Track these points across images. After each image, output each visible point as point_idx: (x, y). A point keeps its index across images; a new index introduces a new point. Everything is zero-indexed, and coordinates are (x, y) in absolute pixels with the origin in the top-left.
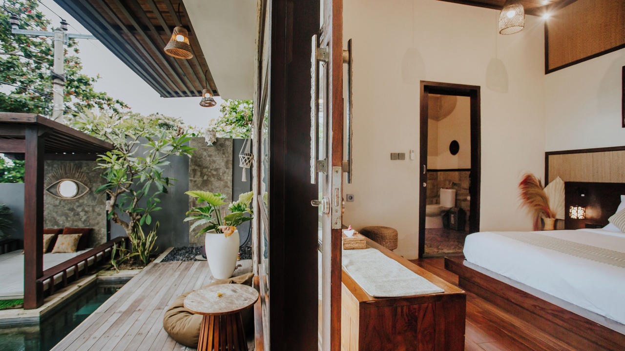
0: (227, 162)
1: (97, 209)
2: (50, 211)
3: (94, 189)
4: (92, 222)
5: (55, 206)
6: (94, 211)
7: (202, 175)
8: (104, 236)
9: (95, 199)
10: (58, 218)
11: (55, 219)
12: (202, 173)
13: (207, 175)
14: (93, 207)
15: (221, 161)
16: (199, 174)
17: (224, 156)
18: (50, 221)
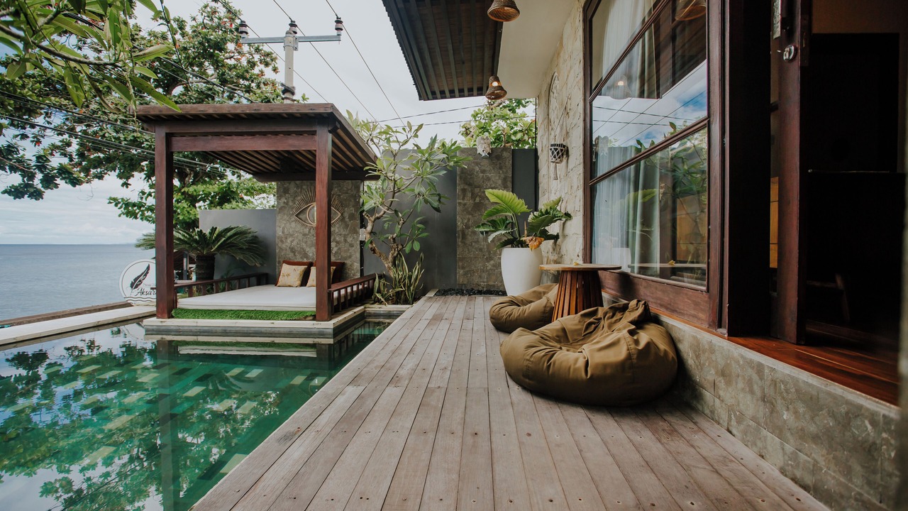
0: (505, 179)
1: (349, 239)
2: (300, 240)
3: (346, 215)
4: (344, 255)
5: (305, 235)
6: (345, 241)
7: (474, 196)
8: (358, 271)
9: (347, 226)
10: (308, 249)
11: (304, 251)
12: (473, 194)
13: (480, 196)
14: (345, 236)
15: (497, 178)
16: (469, 195)
17: (501, 172)
18: (299, 253)
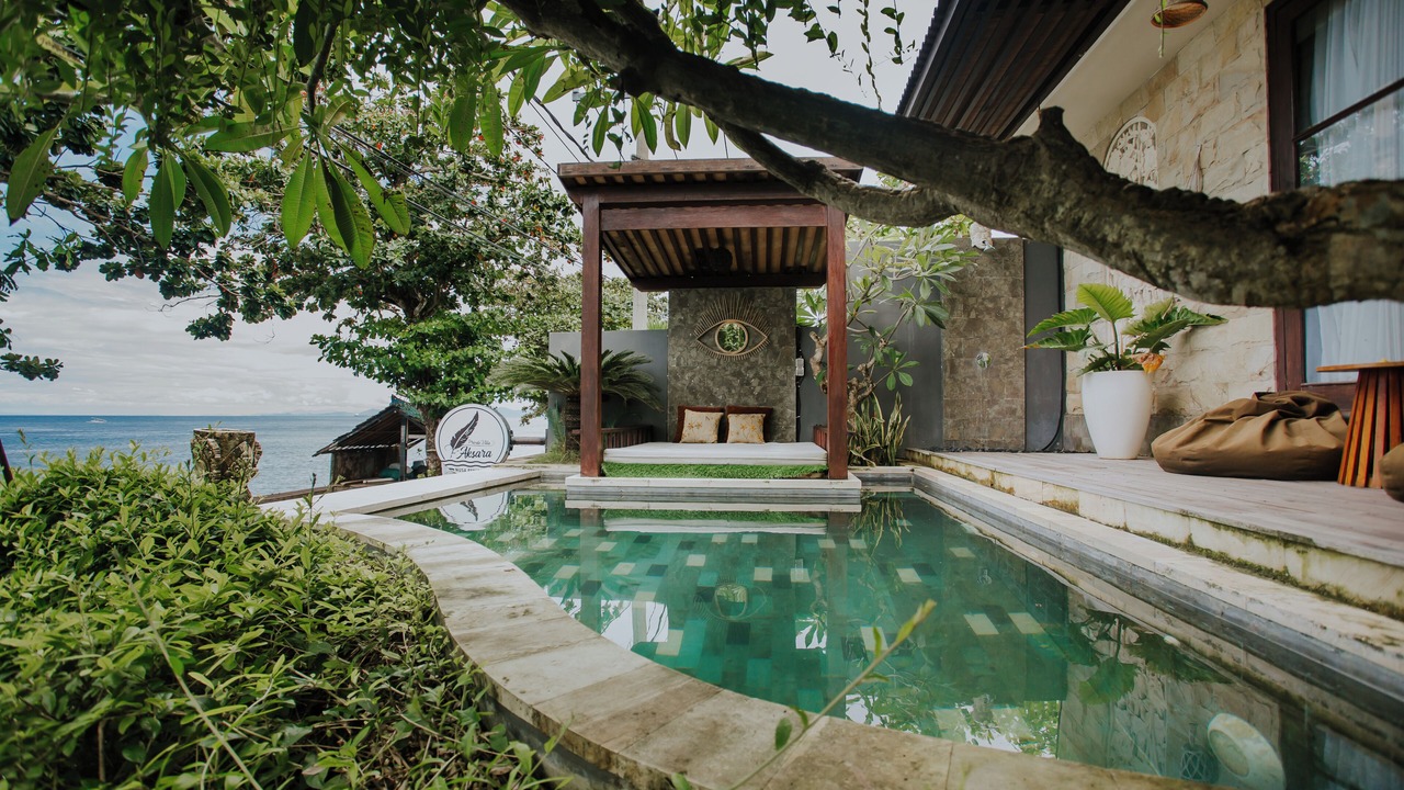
0: (1013, 285)
1: (780, 374)
2: (703, 376)
3: (774, 337)
4: (771, 397)
5: (711, 368)
6: (774, 376)
7: (967, 310)
8: (792, 421)
9: (776, 354)
10: (716, 389)
11: (711, 392)
12: (965, 306)
13: (976, 310)
14: (773, 371)
15: (1002, 282)
16: (960, 307)
17: (1008, 273)
18: (703, 394)
